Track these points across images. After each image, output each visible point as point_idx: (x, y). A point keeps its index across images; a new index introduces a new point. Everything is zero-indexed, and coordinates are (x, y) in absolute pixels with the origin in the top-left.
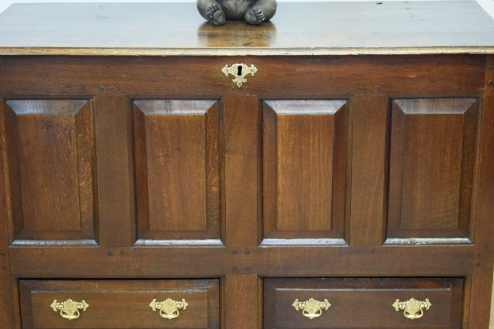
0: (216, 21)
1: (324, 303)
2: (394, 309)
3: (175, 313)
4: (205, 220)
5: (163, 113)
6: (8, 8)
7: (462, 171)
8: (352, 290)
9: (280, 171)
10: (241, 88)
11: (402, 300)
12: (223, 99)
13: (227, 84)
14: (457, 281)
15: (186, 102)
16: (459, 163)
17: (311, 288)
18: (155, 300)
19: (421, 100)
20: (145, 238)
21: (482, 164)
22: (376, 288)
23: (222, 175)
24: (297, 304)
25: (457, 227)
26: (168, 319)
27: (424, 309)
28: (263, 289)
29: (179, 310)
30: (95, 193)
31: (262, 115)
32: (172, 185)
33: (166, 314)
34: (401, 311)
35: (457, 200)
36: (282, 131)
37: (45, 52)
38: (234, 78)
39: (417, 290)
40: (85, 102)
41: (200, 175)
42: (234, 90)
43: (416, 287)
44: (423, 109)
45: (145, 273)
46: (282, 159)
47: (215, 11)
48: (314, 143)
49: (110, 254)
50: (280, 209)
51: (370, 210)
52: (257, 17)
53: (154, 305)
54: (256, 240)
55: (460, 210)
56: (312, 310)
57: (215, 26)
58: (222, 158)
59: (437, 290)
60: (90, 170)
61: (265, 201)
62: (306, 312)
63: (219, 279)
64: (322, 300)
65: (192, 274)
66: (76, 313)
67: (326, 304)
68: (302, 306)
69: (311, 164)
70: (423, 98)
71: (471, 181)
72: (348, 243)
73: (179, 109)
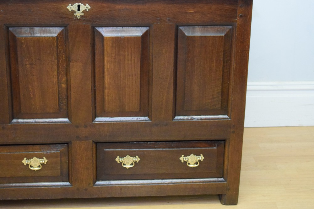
1: (136, 158)
2: (181, 161)
3: (39, 166)
4: (58, 106)
5: (29, 36)
7: (223, 72)
8: (153, 149)
9: (106, 73)
10: (80, 19)
11: (185, 156)
12: (68, 26)
13: (70, 17)
14: (220, 142)
15: (44, 28)
16: (221, 67)
17: (127, 149)
18: (25, 158)
19: (197, 27)
20: (18, 118)
21: (236, 68)
22: (169, 148)
23: (68, 77)
24: (118, 159)
25: (220, 108)
26: (34, 171)
27: (200, 161)
28: (96, 150)
29: (42, 164)
31: (94, 37)
32: (36, 83)
33: (33, 167)
34: (185, 162)
35: (220, 91)
36: (107, 48)
38: (75, 13)
39: (195, 149)
41: (53, 76)
42: (75, 20)
43: (194, 147)
44: (198, 32)
45: (18, 141)
46: (107, 66)
48: (128, 55)
50: (106, 98)
51: (165, 98)
53: (25, 161)
54: (91, 118)
55: (222, 97)
56: (128, 163)
58: (68, 65)
59: (208, 148)
61: (97, 93)
62: (124, 164)
63: (67, 144)
64: (134, 156)
65: (49, 141)
67: (137, 159)
68: (121, 161)
69: (126, 68)
70: (198, 26)
71: (229, 79)
72: (151, 119)
73: (39, 33)
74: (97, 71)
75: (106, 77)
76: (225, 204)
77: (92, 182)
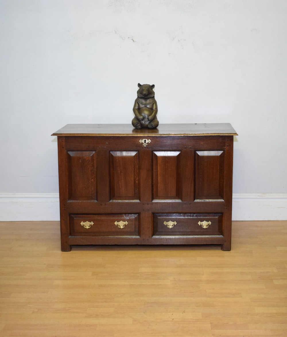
0: (138, 127)
2: (198, 224)
3: (123, 226)
4: (134, 193)
5: (120, 155)
6: (66, 125)
7: (220, 175)
8: (184, 218)
9: (159, 176)
10: (145, 147)
11: (201, 222)
12: (140, 151)
13: (141, 146)
14: (220, 214)
15: (128, 152)
16: (219, 172)
17: (170, 217)
18: (116, 221)
20: (113, 200)
21: (226, 173)
22: (192, 217)
23: (139, 177)
24: (165, 223)
25: (219, 195)
26: (121, 228)
27: (209, 225)
28: (153, 217)
29: (125, 225)
30: (97, 183)
31: (153, 157)
32: (123, 180)
33: (120, 226)
34: (201, 225)
35: (218, 185)
36: (159, 162)
37: (81, 135)
38: (143, 144)
39: (206, 218)
40: (94, 152)
41: (132, 177)
42: (143, 148)
43: (206, 216)
44: (206, 153)
45: (113, 212)
46: (159, 171)
47: (138, 124)
48: (170, 166)
49: (101, 205)
50: (159, 189)
51: (189, 189)
52: (152, 126)
53: (116, 223)
54: (151, 200)
55: (219, 189)
56: (170, 226)
57: (137, 129)
58: (139, 171)
59: (213, 217)
60: (95, 175)
61: (154, 186)
62: (168, 226)
63: (139, 214)
64: (174, 221)
65: (129, 212)
66: (89, 226)
67: (175, 223)
68: (167, 224)
69: (169, 173)
70: (206, 150)
71: (223, 179)
72: (182, 201)
73: (125, 154)
74: (154, 175)
75: (159, 178)
76: (224, 250)
77: (151, 236)
